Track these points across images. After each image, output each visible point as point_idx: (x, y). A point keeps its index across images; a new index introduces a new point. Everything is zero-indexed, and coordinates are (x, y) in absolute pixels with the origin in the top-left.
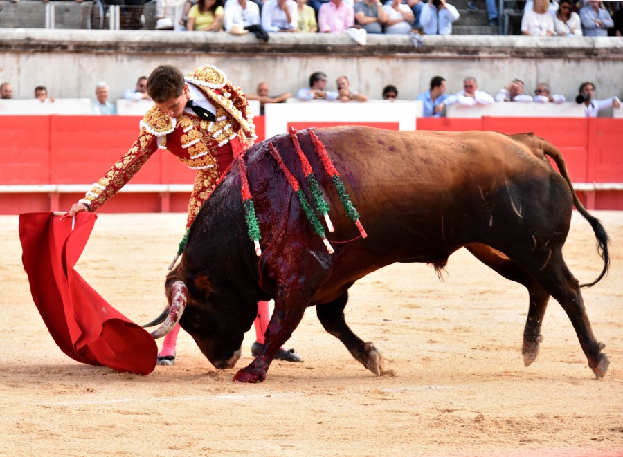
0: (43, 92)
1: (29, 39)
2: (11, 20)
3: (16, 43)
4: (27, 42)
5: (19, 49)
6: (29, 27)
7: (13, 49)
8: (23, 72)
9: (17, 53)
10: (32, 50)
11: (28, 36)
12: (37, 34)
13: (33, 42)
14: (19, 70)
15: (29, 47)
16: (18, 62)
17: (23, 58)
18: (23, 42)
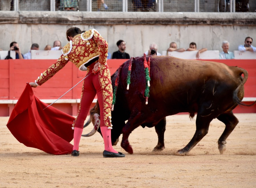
0: (194, 46)
1: (185, 18)
2: (175, 8)
3: (178, 20)
4: (184, 19)
5: (180, 23)
6: (185, 11)
7: (177, 23)
8: (182, 36)
9: (179, 25)
10: (187, 24)
11: (185, 16)
12: (190, 15)
13: (188, 20)
14: (180, 35)
15: (185, 22)
16: (179, 31)
17: (182, 28)
18: (182, 20)
